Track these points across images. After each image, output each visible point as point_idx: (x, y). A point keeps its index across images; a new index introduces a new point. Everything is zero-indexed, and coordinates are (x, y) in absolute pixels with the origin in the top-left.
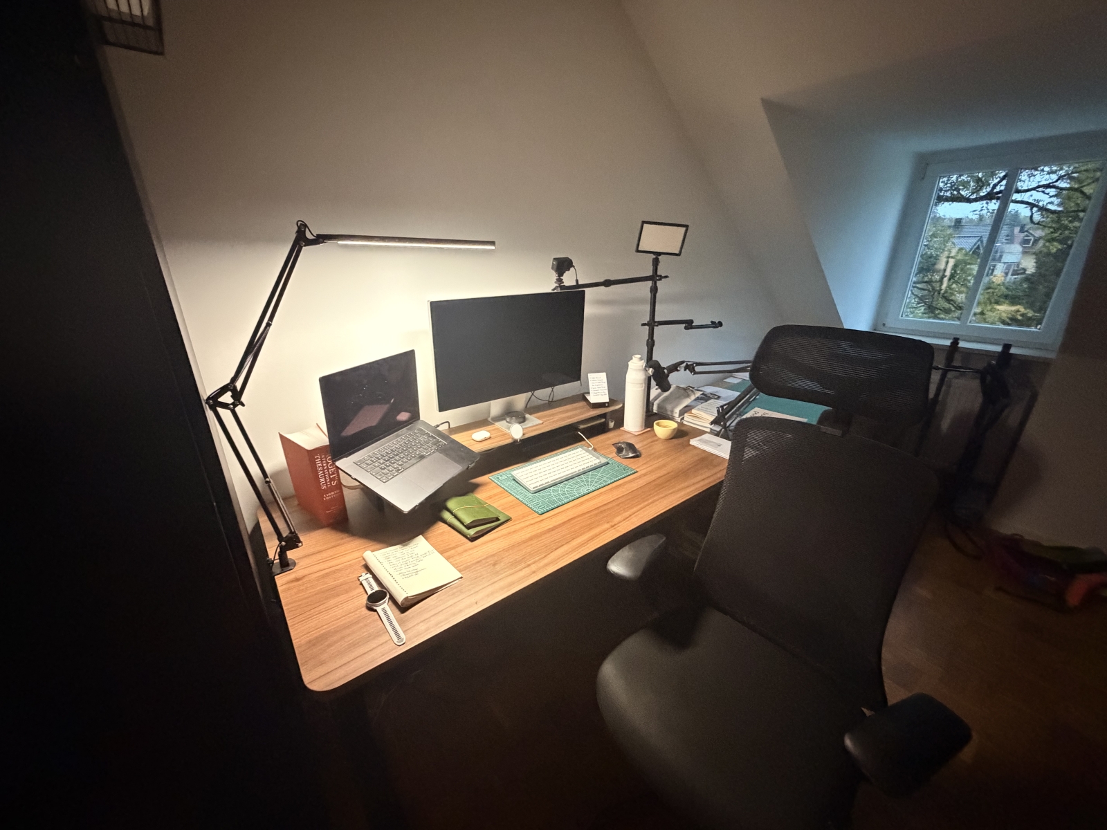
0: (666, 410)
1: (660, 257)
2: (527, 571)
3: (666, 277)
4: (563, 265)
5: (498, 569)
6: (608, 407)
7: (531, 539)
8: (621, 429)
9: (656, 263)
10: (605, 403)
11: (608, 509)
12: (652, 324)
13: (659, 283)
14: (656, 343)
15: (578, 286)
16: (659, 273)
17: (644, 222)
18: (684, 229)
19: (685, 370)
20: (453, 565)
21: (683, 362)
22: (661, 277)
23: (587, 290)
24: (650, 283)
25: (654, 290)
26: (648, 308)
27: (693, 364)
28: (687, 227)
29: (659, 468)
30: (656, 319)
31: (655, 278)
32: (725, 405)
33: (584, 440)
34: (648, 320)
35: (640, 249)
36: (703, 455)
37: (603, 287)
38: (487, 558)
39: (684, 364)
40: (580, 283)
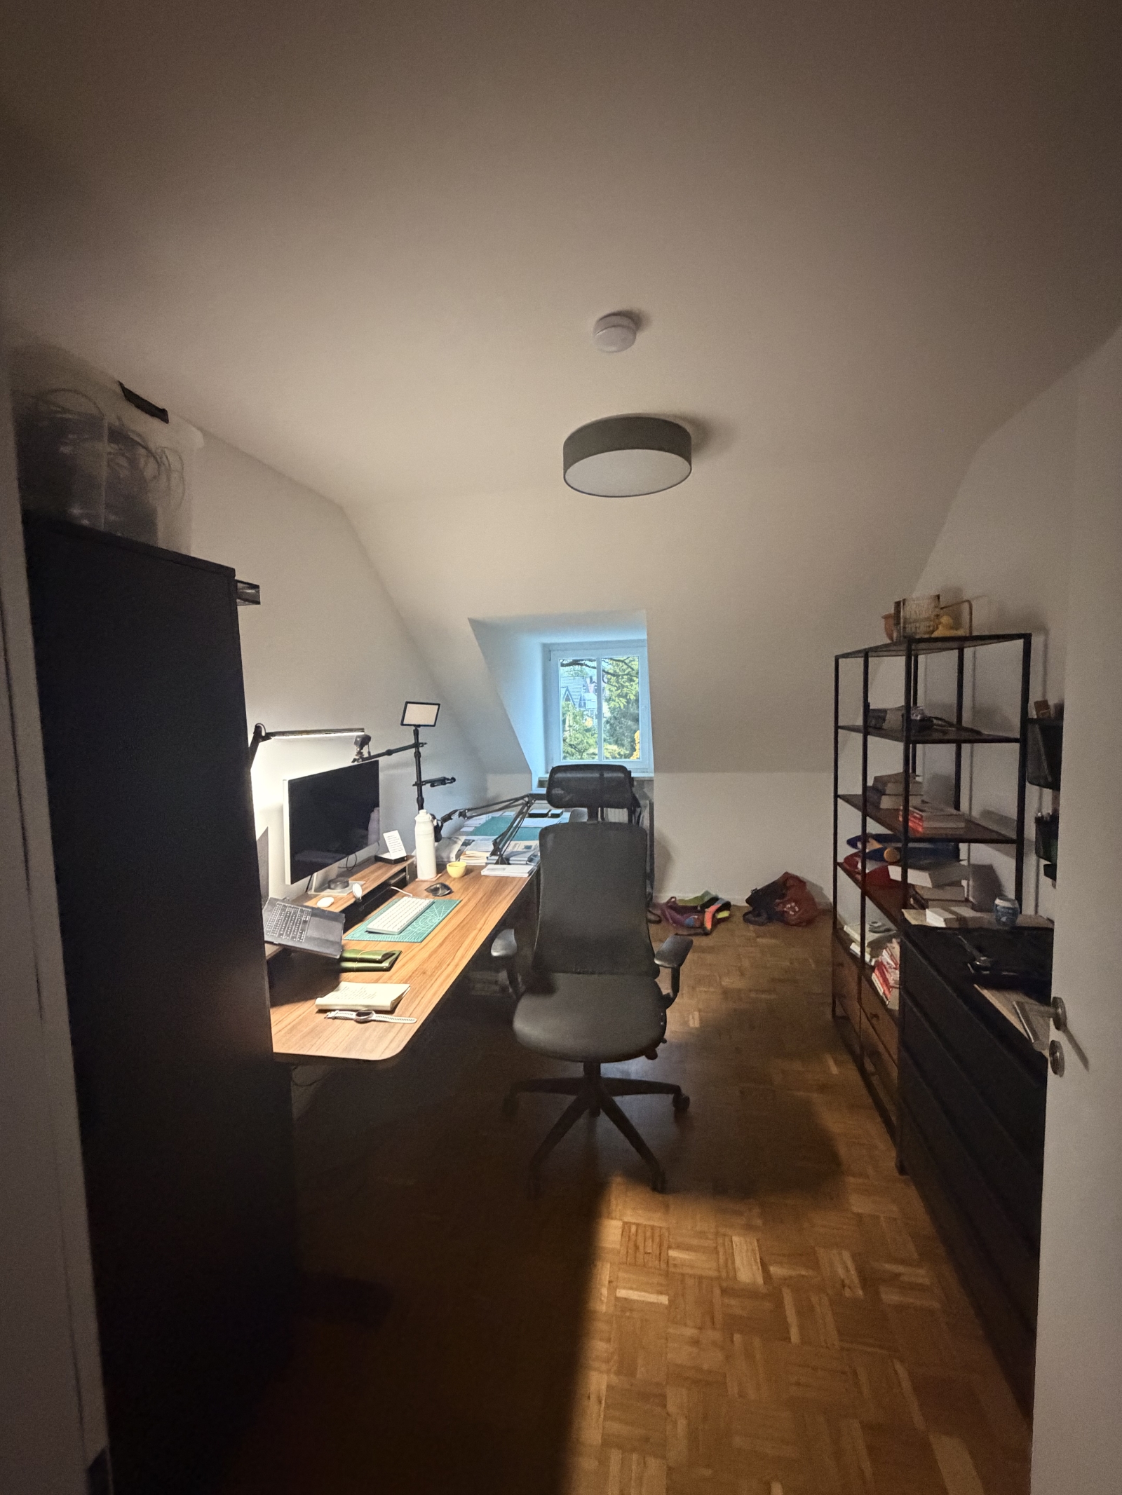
0: (442, 858)
1: (419, 729)
2: (450, 968)
3: (426, 744)
4: (365, 741)
5: (430, 974)
6: (407, 860)
7: (430, 956)
8: (417, 880)
9: (416, 733)
10: (404, 857)
11: (467, 923)
12: (419, 784)
13: (421, 749)
14: (425, 800)
15: (370, 757)
16: (420, 741)
17: (407, 703)
18: (437, 707)
19: (459, 817)
20: (395, 983)
21: (456, 811)
22: (423, 744)
23: (380, 759)
24: (413, 750)
25: (418, 755)
26: (413, 770)
27: (465, 811)
28: (439, 705)
29: (474, 894)
30: (423, 780)
31: (417, 745)
32: (497, 838)
33: (399, 891)
34: (416, 780)
35: (405, 723)
36: (498, 878)
37: (386, 756)
38: (413, 973)
39: (457, 813)
40: (372, 754)
